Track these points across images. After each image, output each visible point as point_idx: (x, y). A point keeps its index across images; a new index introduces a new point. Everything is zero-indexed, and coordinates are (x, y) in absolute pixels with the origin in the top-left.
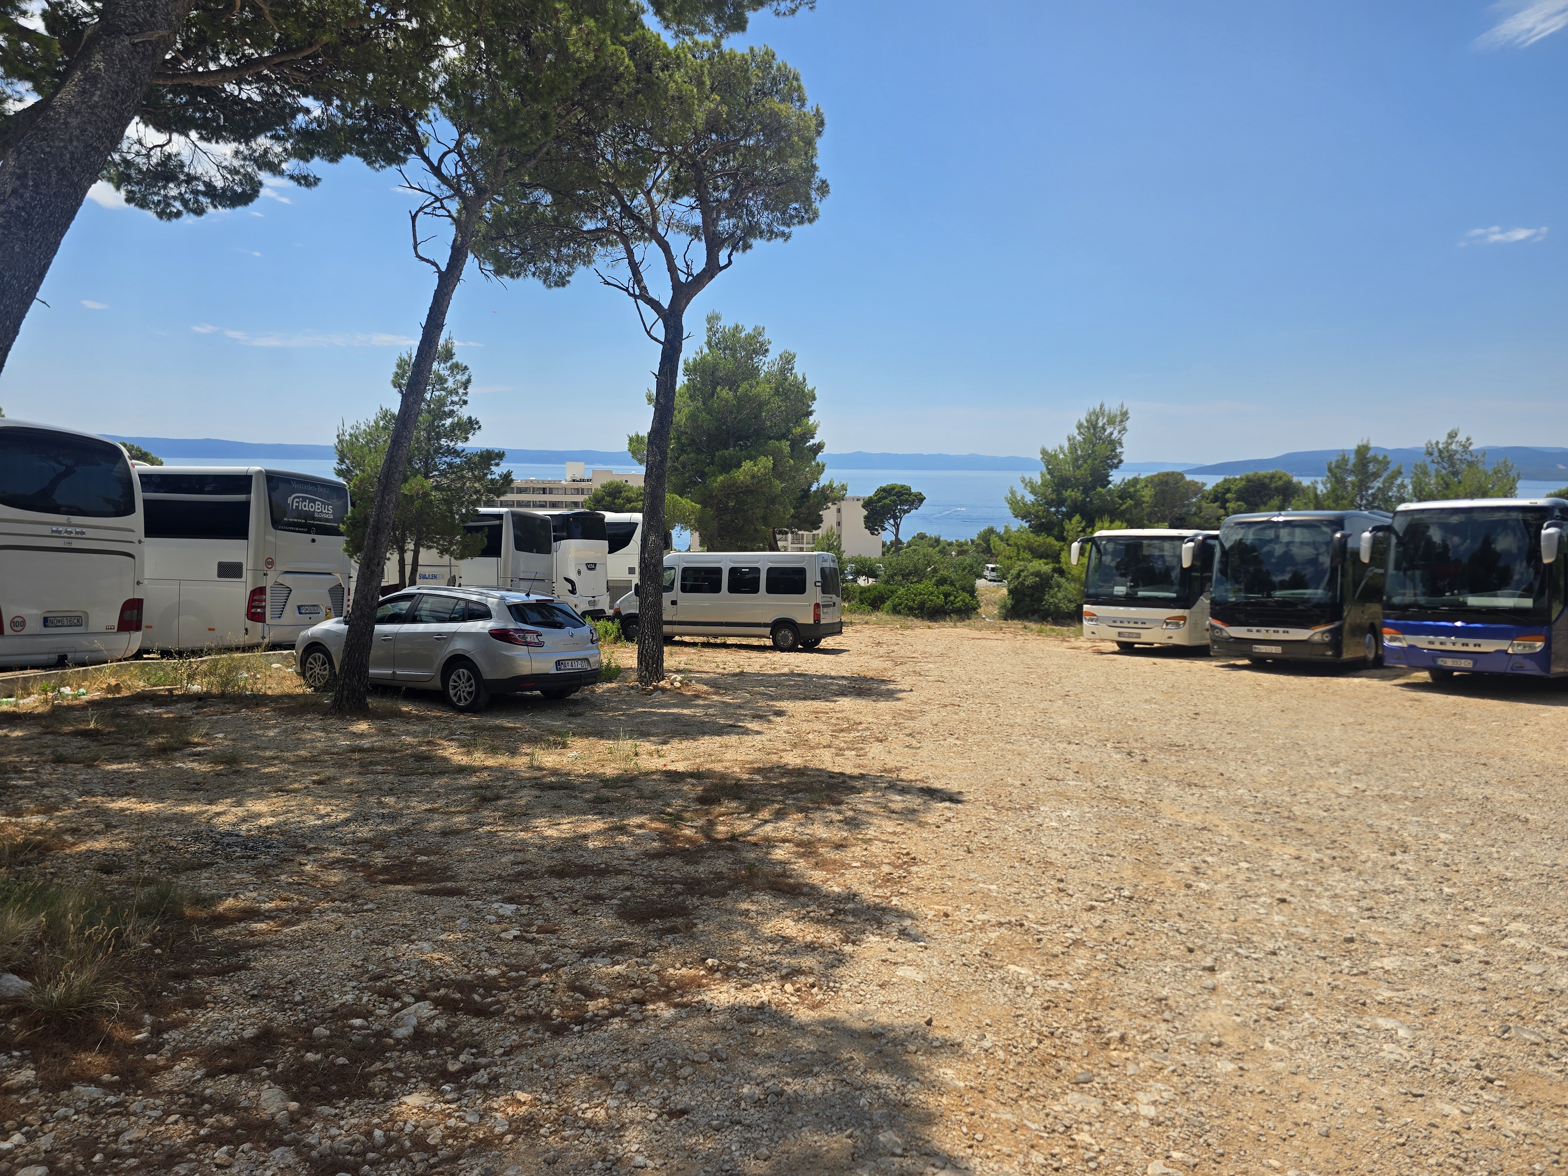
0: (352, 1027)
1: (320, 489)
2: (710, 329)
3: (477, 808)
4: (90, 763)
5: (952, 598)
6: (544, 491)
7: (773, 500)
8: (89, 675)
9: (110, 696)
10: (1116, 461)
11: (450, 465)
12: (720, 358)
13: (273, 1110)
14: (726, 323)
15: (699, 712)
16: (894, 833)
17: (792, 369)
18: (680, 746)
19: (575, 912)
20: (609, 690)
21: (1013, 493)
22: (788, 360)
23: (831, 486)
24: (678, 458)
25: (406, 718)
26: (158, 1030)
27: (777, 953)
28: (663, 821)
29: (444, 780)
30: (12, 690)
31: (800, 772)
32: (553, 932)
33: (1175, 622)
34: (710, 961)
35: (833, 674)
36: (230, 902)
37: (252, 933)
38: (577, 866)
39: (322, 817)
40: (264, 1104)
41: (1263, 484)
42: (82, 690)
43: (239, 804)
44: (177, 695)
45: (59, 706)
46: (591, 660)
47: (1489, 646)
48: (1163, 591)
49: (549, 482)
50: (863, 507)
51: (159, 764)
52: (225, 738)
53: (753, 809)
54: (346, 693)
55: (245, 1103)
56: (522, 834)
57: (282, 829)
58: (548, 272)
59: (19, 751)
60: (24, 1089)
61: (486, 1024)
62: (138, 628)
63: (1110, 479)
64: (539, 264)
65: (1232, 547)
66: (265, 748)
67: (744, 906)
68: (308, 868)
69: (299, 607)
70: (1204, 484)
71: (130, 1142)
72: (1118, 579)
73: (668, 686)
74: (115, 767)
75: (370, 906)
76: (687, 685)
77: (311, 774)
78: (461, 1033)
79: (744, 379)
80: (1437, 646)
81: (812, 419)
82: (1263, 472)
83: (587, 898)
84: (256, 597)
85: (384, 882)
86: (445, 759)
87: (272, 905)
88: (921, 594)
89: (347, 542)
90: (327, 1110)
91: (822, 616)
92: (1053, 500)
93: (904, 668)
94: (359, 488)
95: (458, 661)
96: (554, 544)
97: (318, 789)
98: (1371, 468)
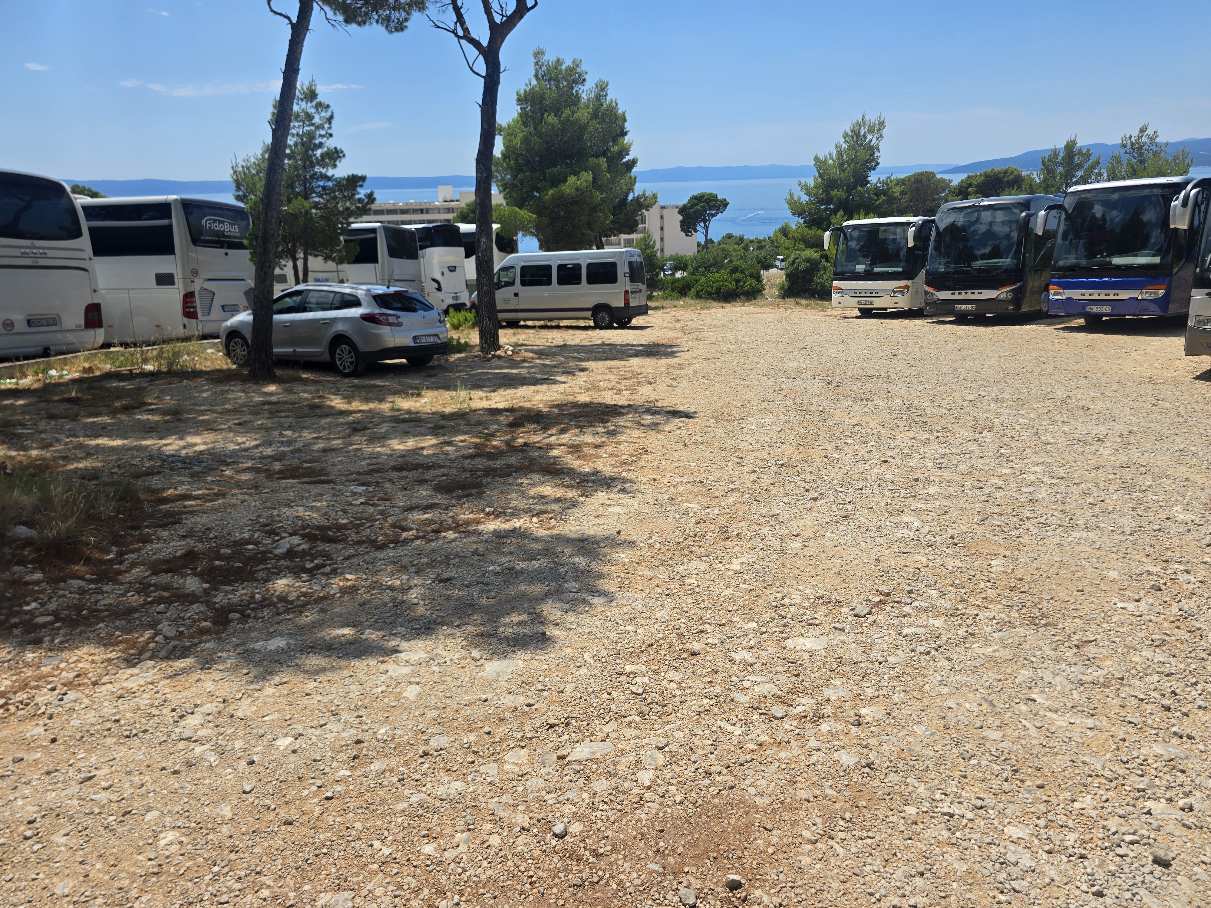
0: (246, 549)
1: (226, 213)
2: (537, 63)
3: (349, 436)
4: (74, 418)
5: (742, 283)
6: (422, 211)
7: (594, 209)
8: (69, 361)
9: (86, 376)
10: (873, 164)
11: (324, 188)
12: (547, 89)
13: (194, 588)
14: (550, 58)
15: (523, 371)
16: (639, 438)
17: (606, 95)
18: (504, 393)
19: (406, 489)
20: (459, 359)
21: (791, 195)
22: (602, 87)
23: (644, 195)
24: (516, 177)
25: (305, 382)
26: (120, 554)
27: (536, 504)
28: (480, 438)
29: (328, 420)
30: (13, 373)
31: (586, 405)
32: (387, 500)
33: (900, 290)
34: (487, 510)
35: (635, 343)
36: (171, 491)
37: (185, 507)
38: (412, 464)
39: (239, 444)
40: (188, 586)
41: (998, 178)
42: (65, 372)
43: (181, 438)
44: (136, 373)
45: (50, 384)
46: (441, 336)
47: (1124, 295)
48: (894, 267)
49: (425, 203)
50: (679, 213)
51: (124, 417)
52: (171, 399)
53: (545, 428)
54: (257, 365)
55: (176, 586)
56: (379, 449)
57: (210, 452)
58: (388, 19)
59: (22, 413)
60: (37, 583)
61: (334, 546)
62: (100, 325)
63: (869, 179)
64: (381, 12)
65: (945, 229)
66: (201, 405)
67: (520, 481)
68: (227, 472)
69: (223, 307)
70: (950, 181)
71: (105, 605)
72: (861, 259)
73: (503, 354)
74: (91, 420)
75: (266, 490)
76: (517, 353)
77: (233, 420)
78: (318, 551)
79: (566, 106)
80: (1087, 297)
81: (627, 139)
82: (998, 168)
83: (415, 481)
84: (188, 300)
85: (278, 478)
86: (332, 407)
87: (200, 492)
88: (718, 281)
89: (251, 254)
90: (227, 588)
91: (631, 300)
92: (823, 199)
93: (690, 336)
94: (254, 210)
95: (340, 339)
96: (420, 252)
97: (238, 428)
98: (1077, 160)
